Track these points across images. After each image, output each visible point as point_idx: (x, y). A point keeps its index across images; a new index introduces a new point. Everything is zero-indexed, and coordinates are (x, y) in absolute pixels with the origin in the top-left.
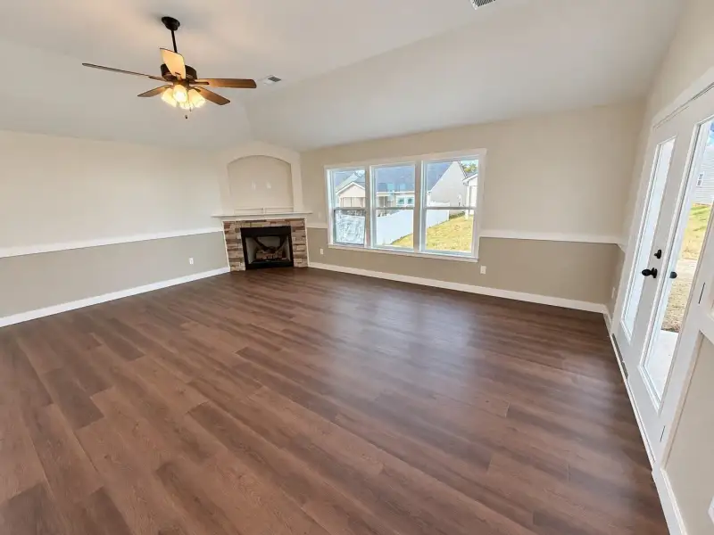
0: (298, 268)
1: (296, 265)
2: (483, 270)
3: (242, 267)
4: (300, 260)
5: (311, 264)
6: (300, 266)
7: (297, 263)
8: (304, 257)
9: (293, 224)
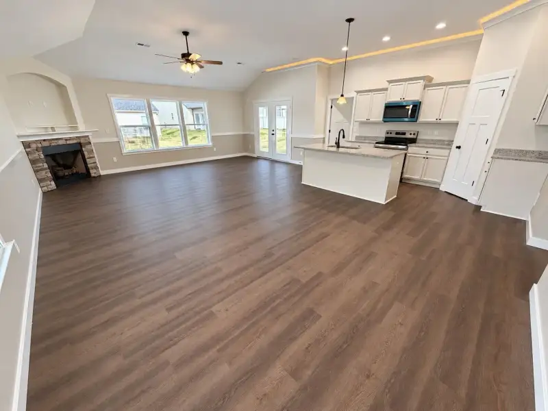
0: (94, 177)
1: (93, 175)
2: (215, 149)
3: (53, 185)
4: (95, 171)
5: (103, 173)
6: (96, 175)
7: (93, 173)
8: (96, 168)
9: (82, 141)
